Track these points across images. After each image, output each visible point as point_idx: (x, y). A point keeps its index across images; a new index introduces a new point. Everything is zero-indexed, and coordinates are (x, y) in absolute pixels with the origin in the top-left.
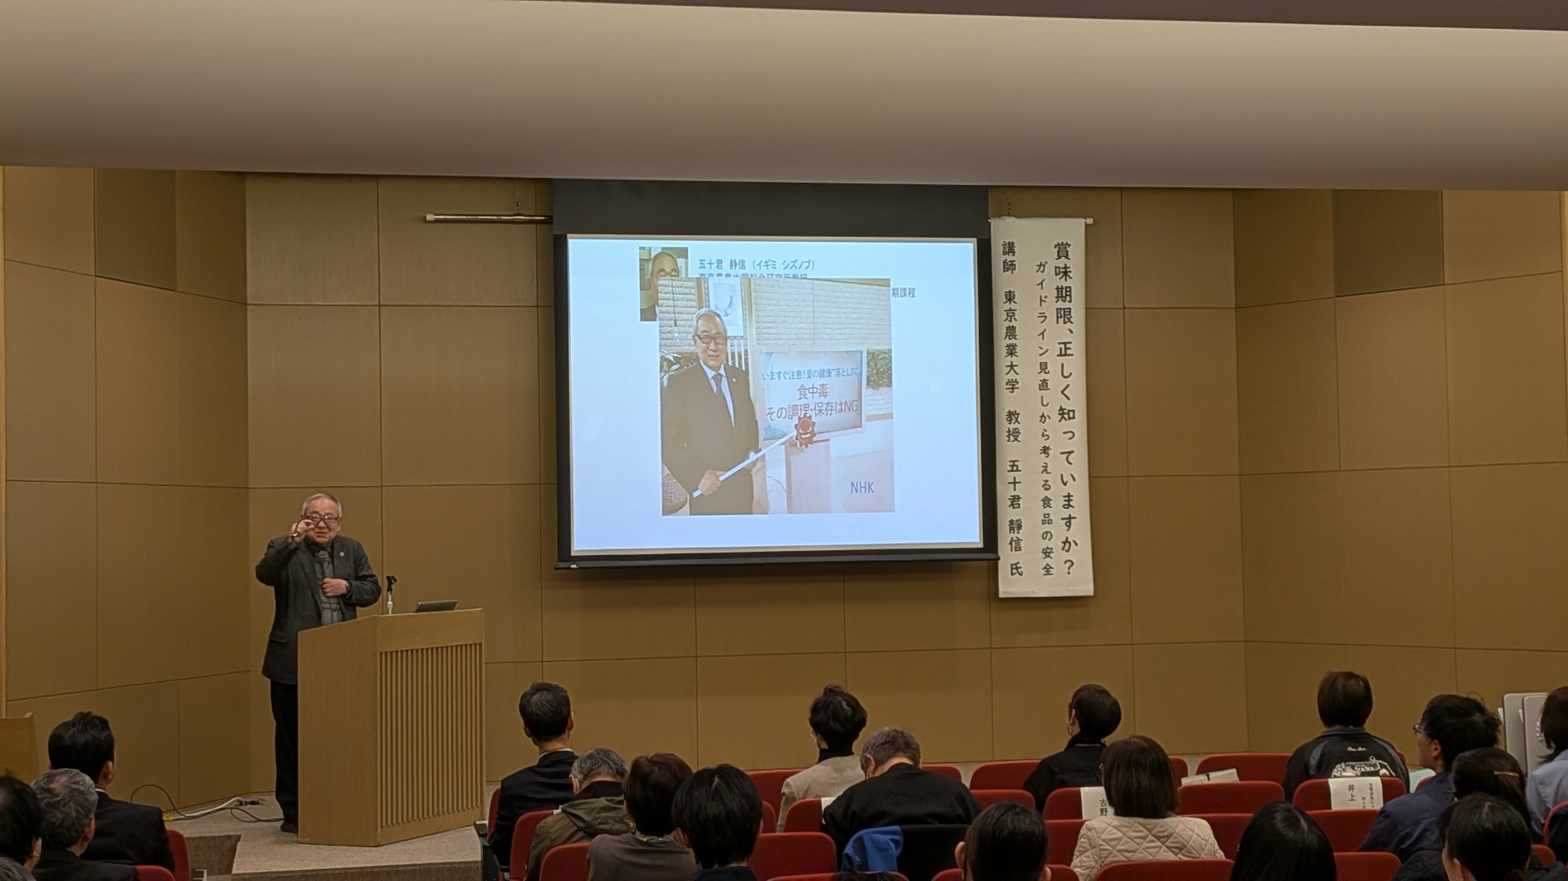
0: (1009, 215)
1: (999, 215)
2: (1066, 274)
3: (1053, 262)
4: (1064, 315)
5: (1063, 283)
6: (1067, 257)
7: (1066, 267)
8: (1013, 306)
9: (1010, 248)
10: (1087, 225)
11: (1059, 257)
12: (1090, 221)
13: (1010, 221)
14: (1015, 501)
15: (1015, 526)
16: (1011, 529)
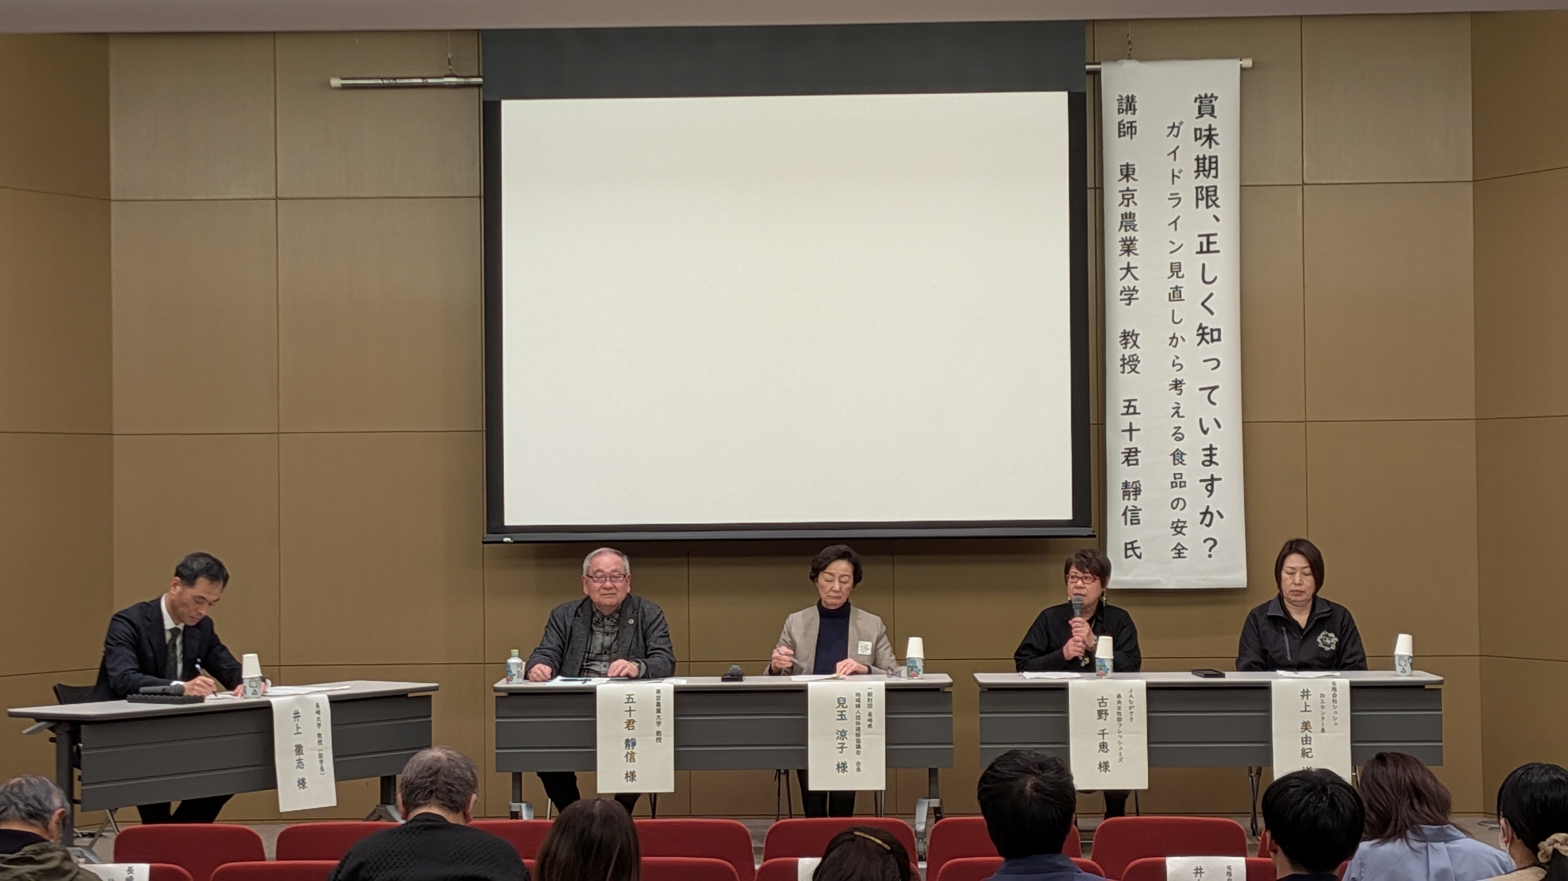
0: (1129, 58)
1: (1116, 57)
2: (1210, 138)
3: (1191, 121)
4: (1207, 196)
5: (1206, 151)
6: (1212, 114)
7: (1210, 129)
8: (1131, 185)
9: (1129, 104)
10: (1243, 69)
11: (1201, 115)
12: (1248, 63)
13: (1129, 67)
14: (1131, 456)
15: (1132, 490)
16: (1126, 494)
